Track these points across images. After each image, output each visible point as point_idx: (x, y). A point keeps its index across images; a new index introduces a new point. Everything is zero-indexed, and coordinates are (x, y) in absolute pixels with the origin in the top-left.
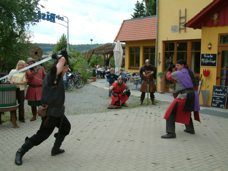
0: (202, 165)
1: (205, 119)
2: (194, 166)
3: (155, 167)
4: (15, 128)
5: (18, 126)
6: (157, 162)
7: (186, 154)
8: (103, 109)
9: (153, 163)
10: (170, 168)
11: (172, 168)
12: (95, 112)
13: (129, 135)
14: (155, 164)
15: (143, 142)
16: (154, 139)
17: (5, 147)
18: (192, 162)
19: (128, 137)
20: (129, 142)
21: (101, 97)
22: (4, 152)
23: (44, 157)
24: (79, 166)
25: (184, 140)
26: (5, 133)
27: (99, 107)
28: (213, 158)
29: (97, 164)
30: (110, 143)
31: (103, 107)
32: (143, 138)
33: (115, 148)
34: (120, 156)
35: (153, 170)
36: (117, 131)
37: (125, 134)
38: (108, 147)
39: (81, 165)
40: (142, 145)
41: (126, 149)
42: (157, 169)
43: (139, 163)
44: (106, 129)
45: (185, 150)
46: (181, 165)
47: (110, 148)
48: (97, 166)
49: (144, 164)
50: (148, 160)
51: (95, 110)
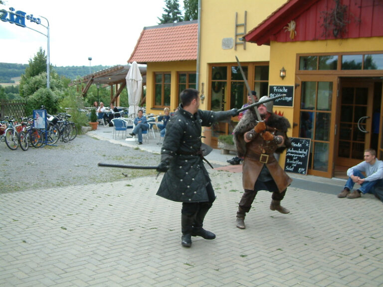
0: (265, 265)
2: (252, 266)
3: (190, 271)
6: (193, 262)
7: (240, 249)
8: (106, 176)
10: (212, 271)
11: (216, 270)
12: (93, 183)
13: (149, 218)
14: (190, 265)
15: (171, 230)
18: (249, 259)
19: (147, 222)
20: (149, 230)
21: (104, 156)
23: (3, 259)
24: (63, 272)
28: (281, 254)
29: (94, 268)
30: (117, 233)
31: (108, 174)
32: (172, 223)
33: (126, 240)
34: (133, 253)
35: (186, 274)
36: (130, 212)
37: (141, 218)
38: (113, 240)
39: (68, 270)
40: (169, 235)
41: (142, 241)
42: (193, 272)
43: (164, 263)
44: (111, 211)
45: (238, 241)
46: (231, 266)
47: (117, 240)
48: (94, 271)
49: (172, 266)
50: (178, 259)
51: (94, 179)
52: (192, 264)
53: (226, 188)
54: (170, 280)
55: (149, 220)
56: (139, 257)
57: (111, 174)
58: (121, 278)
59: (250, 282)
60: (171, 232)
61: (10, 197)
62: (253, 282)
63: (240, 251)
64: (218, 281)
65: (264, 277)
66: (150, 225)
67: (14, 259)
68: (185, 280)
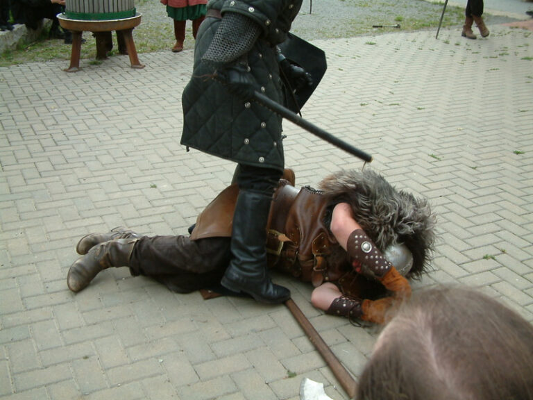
2: (527, 168)
3: (434, 165)
4: (135, 68)
5: (141, 63)
6: (441, 154)
7: (516, 142)
8: (341, 29)
9: (432, 156)
10: (467, 169)
11: (473, 168)
12: (322, 38)
13: (390, 90)
14: (435, 158)
15: (419, 109)
16: (448, 104)
17: (110, 106)
18: (525, 159)
19: (387, 95)
20: (389, 107)
21: (343, 1)
22: (107, 117)
25: (521, 110)
26: (113, 77)
27: (333, 26)
29: (305, 150)
30: (343, 107)
31: (344, 26)
32: (422, 99)
33: (352, 118)
34: (359, 135)
35: (428, 169)
36: (365, 81)
37: (380, 89)
38: (335, 116)
40: (416, 116)
41: (376, 121)
42: (438, 167)
43: (399, 152)
44: (340, 77)
45: (516, 131)
46: (495, 164)
47: (341, 117)
48: (302, 154)
49: (411, 156)
50: (422, 149)
51: (324, 33)
52: (440, 157)
53: (516, 54)
54: (403, 174)
55: (390, 92)
56: (368, 141)
57: (349, 26)
58: (337, 165)
59: (518, 189)
60: (419, 111)
62: (523, 190)
63: (515, 145)
64: (471, 183)
66: (390, 100)
68: (425, 177)
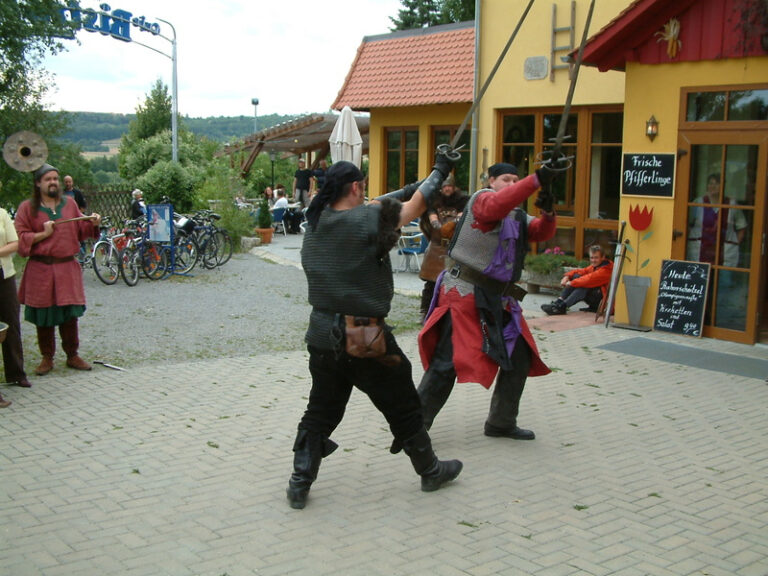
0: (625, 528)
1: (633, 372)
2: (600, 530)
3: (471, 537)
6: (477, 519)
7: (573, 492)
8: (292, 338)
10: (518, 540)
11: (526, 537)
12: (268, 350)
13: (383, 426)
14: (471, 526)
18: (592, 516)
19: (379, 434)
20: (385, 452)
21: (288, 296)
23: (97, 506)
24: (214, 536)
25: (565, 443)
27: (280, 333)
28: (659, 504)
29: (277, 529)
31: (295, 333)
33: (338, 471)
34: (354, 498)
35: (464, 546)
37: (368, 425)
39: (224, 533)
41: (372, 474)
42: (478, 541)
43: (417, 521)
45: (568, 476)
46: (555, 528)
48: (276, 536)
49: (434, 527)
50: (447, 513)
51: (269, 344)
52: (476, 523)
54: (432, 556)
55: (382, 429)
56: (367, 507)
58: (333, 550)
59: (597, 564)
61: (106, 379)
62: (604, 564)
63: (573, 496)
64: (530, 561)
65: (626, 554)
67: (119, 507)
68: (464, 558)
